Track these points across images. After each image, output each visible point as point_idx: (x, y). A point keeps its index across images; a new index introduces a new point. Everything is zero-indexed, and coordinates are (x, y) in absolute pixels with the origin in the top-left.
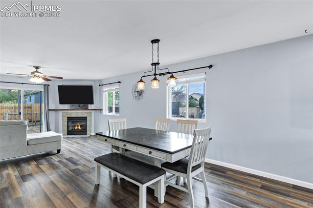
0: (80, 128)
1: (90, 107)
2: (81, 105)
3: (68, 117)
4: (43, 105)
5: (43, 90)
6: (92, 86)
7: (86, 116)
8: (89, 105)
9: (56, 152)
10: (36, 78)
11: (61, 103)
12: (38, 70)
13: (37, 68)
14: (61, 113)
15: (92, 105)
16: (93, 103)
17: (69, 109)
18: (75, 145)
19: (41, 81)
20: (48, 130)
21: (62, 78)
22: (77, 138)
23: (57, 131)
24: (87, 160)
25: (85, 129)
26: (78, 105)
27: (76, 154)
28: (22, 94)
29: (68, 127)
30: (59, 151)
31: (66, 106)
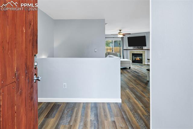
0: (139, 59)
1: (144, 48)
2: (139, 47)
3: (132, 54)
4: (121, 47)
5: (121, 40)
6: (145, 36)
7: (142, 53)
8: (144, 47)
9: (128, 68)
10: (120, 35)
11: (129, 46)
12: (121, 31)
13: (120, 31)
14: (129, 51)
15: (145, 47)
16: (146, 46)
17: (133, 49)
18: (137, 67)
19: (122, 36)
20: (124, 58)
21: (130, 34)
22: (137, 64)
23: (127, 58)
24: (143, 73)
25: (141, 61)
26: (137, 47)
27: (138, 70)
28: (113, 42)
29: (132, 59)
30: (130, 68)
31: (131, 48)
